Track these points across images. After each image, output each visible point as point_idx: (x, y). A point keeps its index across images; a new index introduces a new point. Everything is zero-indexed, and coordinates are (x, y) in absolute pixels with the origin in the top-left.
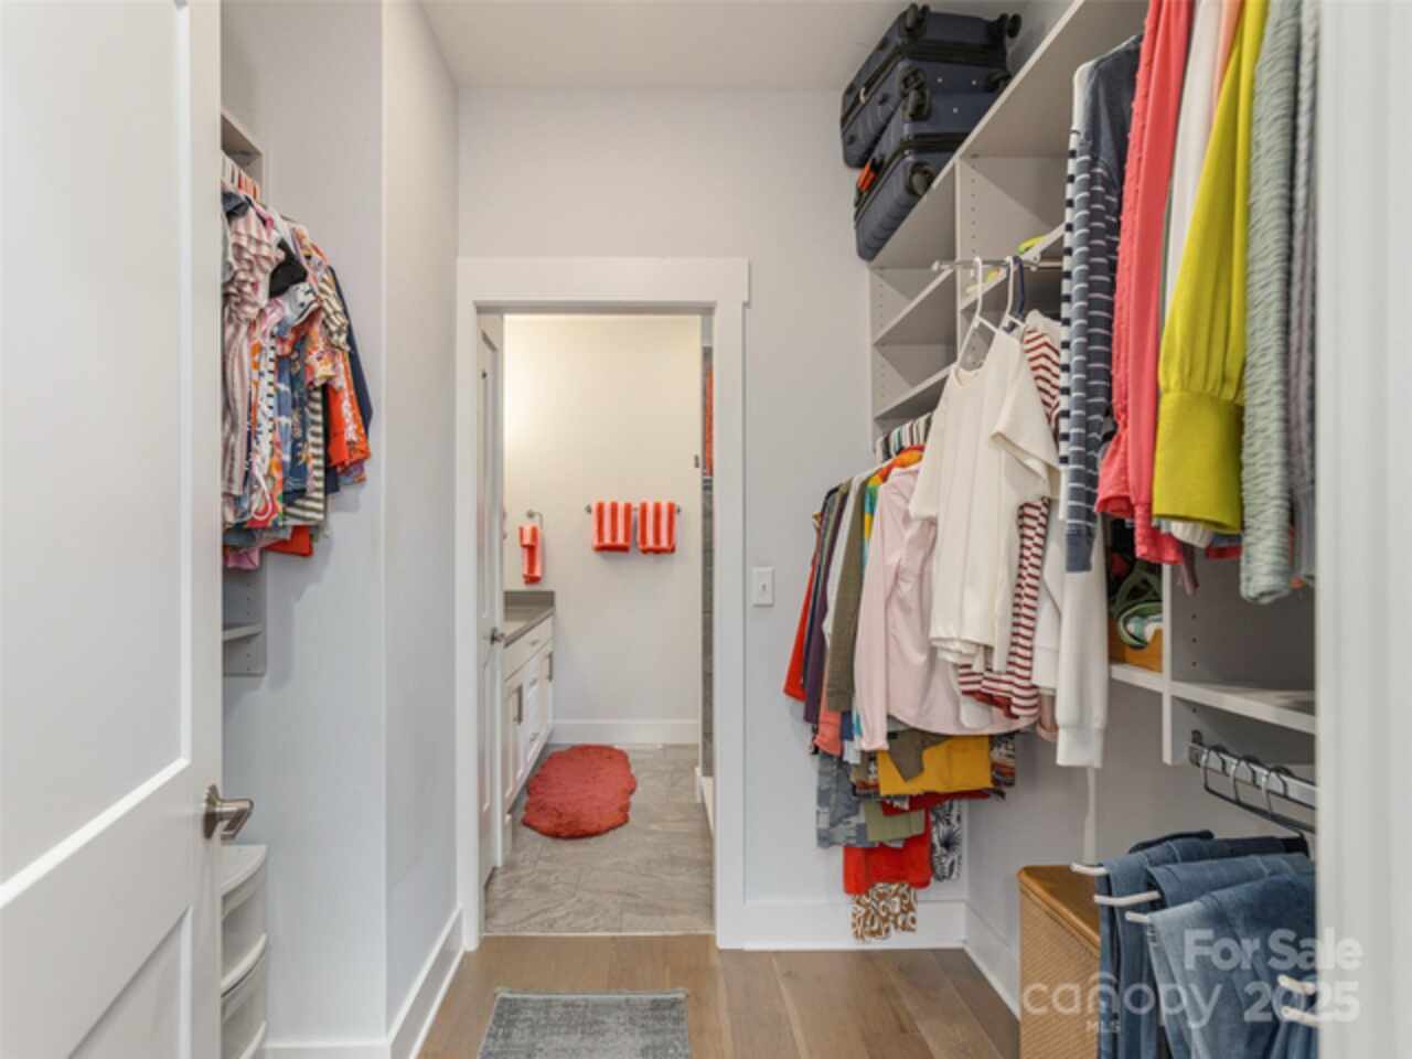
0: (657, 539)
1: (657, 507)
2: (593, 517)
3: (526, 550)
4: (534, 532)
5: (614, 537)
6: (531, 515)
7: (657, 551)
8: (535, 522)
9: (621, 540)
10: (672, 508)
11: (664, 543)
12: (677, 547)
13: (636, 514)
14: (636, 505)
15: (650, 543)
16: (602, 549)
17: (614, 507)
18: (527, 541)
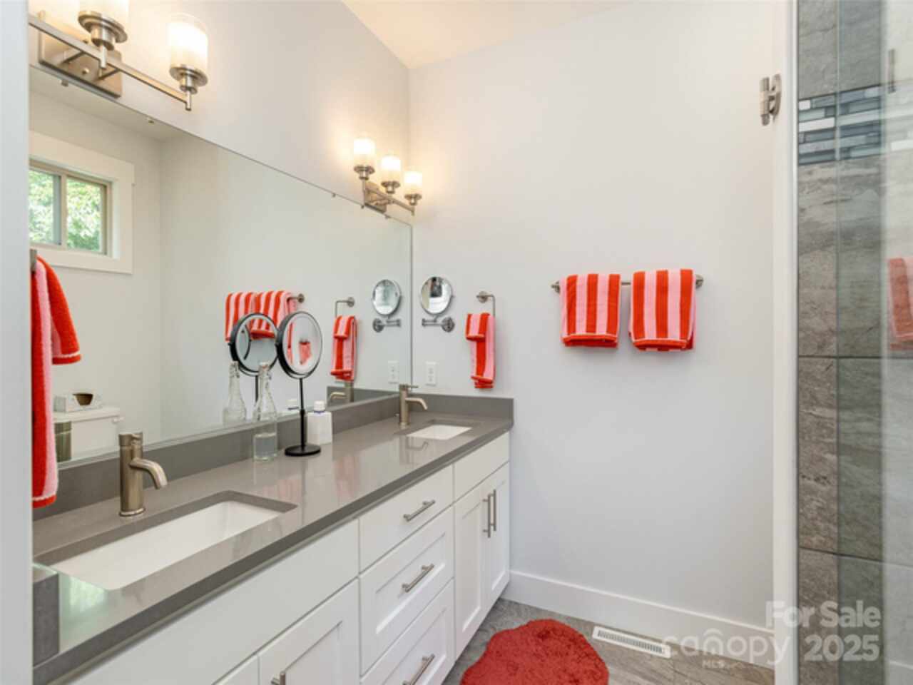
0: (662, 327)
1: (662, 279)
2: (560, 302)
3: (474, 344)
4: (484, 318)
5: (591, 325)
6: (484, 298)
7: (663, 347)
8: (486, 308)
9: (602, 330)
10: (686, 276)
11: (674, 334)
12: (696, 343)
13: (626, 293)
14: (627, 277)
15: (650, 334)
16: (572, 342)
17: (593, 281)
18: (474, 332)
